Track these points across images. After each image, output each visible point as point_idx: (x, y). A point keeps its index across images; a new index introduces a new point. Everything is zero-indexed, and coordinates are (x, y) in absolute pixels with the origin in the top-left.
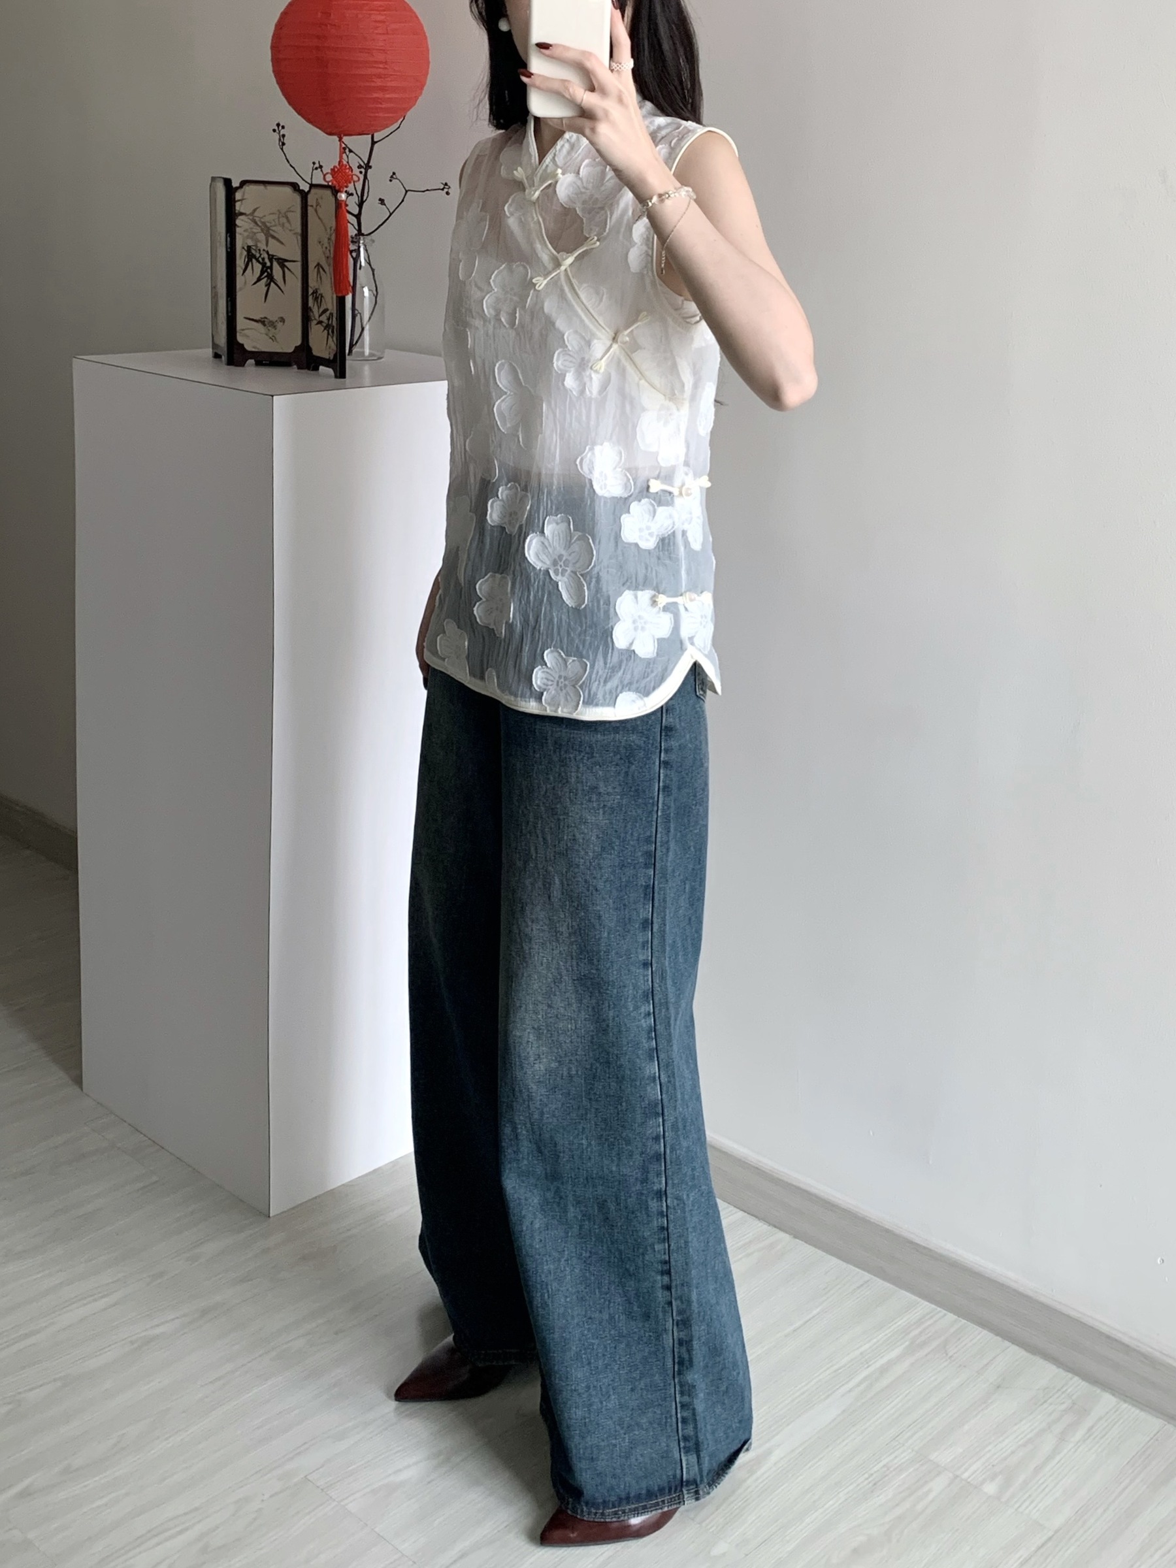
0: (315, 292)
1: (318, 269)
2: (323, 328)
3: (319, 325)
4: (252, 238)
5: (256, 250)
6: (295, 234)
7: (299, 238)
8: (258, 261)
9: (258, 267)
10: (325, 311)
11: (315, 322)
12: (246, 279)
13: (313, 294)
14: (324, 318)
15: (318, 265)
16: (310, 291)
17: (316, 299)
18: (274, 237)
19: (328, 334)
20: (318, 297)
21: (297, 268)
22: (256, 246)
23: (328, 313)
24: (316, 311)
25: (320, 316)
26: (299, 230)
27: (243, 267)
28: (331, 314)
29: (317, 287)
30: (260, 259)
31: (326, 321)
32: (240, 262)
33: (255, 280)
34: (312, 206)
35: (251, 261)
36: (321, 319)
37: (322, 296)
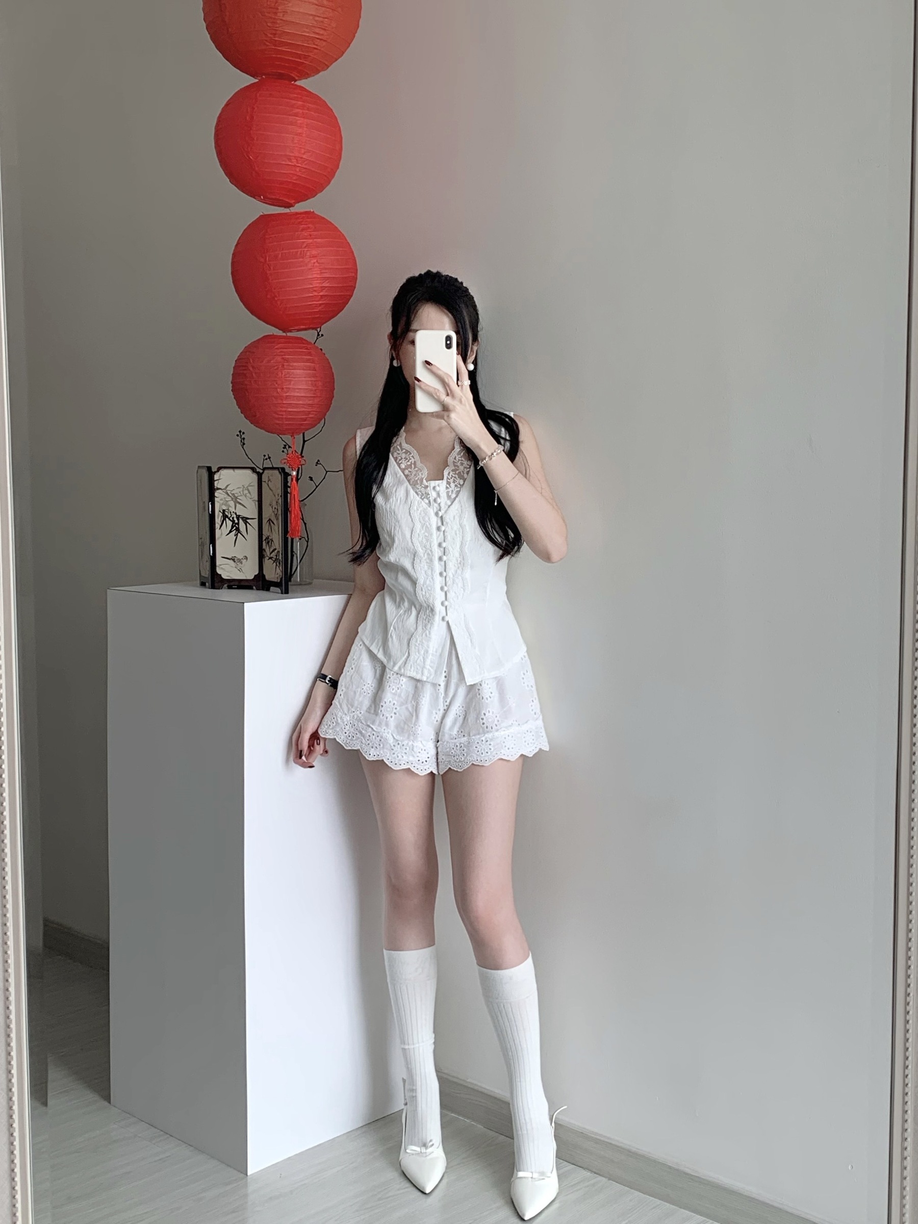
1: (270, 523)
2: (273, 562)
3: (270, 560)
4: (225, 505)
5: (228, 513)
6: (253, 501)
7: (257, 503)
8: (229, 519)
9: (230, 523)
10: (275, 549)
11: (267, 558)
12: (222, 532)
13: (265, 540)
15: (270, 520)
16: (264, 538)
17: (268, 543)
18: (240, 504)
19: (276, 565)
20: (269, 541)
21: (255, 523)
22: (228, 509)
23: (276, 551)
24: (267, 551)
25: (271, 554)
26: (256, 498)
27: (220, 524)
28: (278, 552)
29: (268, 535)
30: (231, 518)
31: (275, 557)
32: (218, 520)
33: (228, 532)
34: (265, 482)
35: (225, 520)
36: (272, 556)
37: (272, 541)
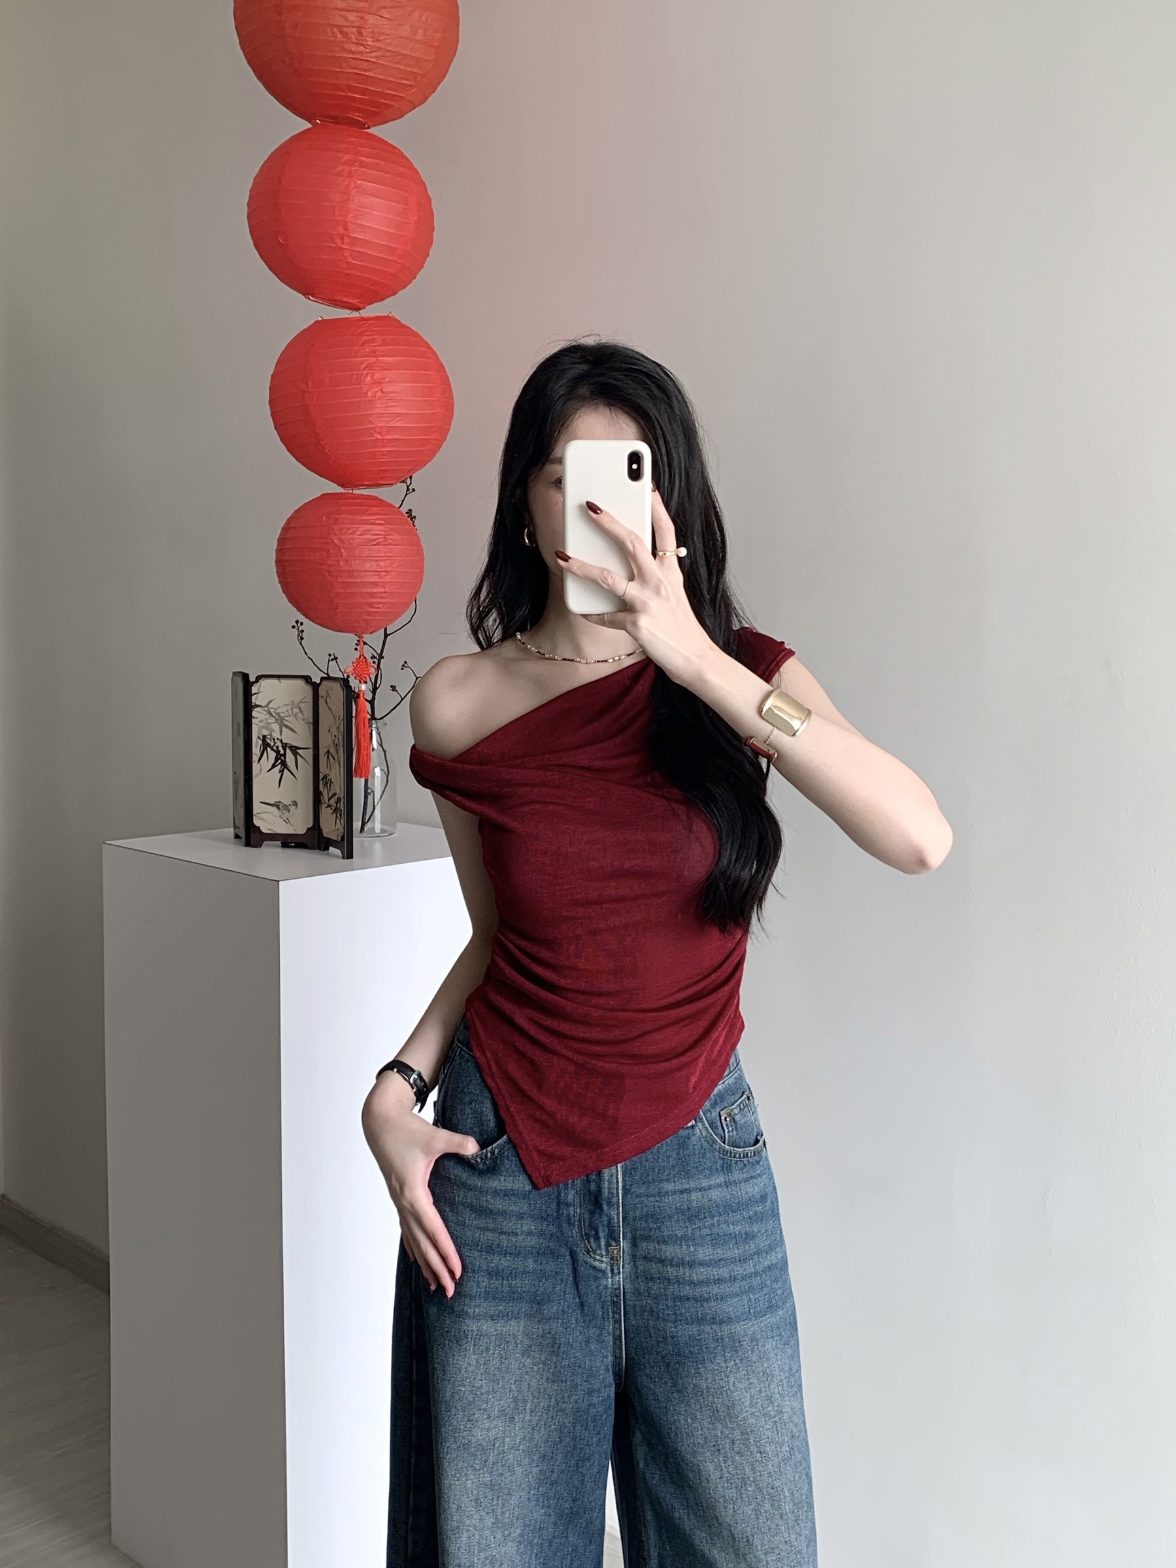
0: (325, 777)
1: (328, 756)
2: (332, 811)
3: (329, 808)
4: (267, 728)
5: (270, 739)
6: (306, 723)
7: (312, 727)
8: (272, 749)
9: (272, 755)
10: (335, 794)
11: (326, 805)
12: (262, 767)
13: (323, 779)
14: (333, 801)
15: (328, 752)
16: (321, 777)
17: (326, 784)
18: (287, 727)
19: (337, 817)
20: (328, 782)
21: (308, 755)
22: (271, 735)
23: (337, 796)
24: (325, 796)
25: (329, 800)
26: (311, 720)
27: (259, 755)
28: (340, 798)
29: (327, 773)
30: (275, 748)
31: (335, 805)
32: (256, 750)
33: (270, 767)
35: (267, 749)
36: (331, 802)
37: (331, 781)
